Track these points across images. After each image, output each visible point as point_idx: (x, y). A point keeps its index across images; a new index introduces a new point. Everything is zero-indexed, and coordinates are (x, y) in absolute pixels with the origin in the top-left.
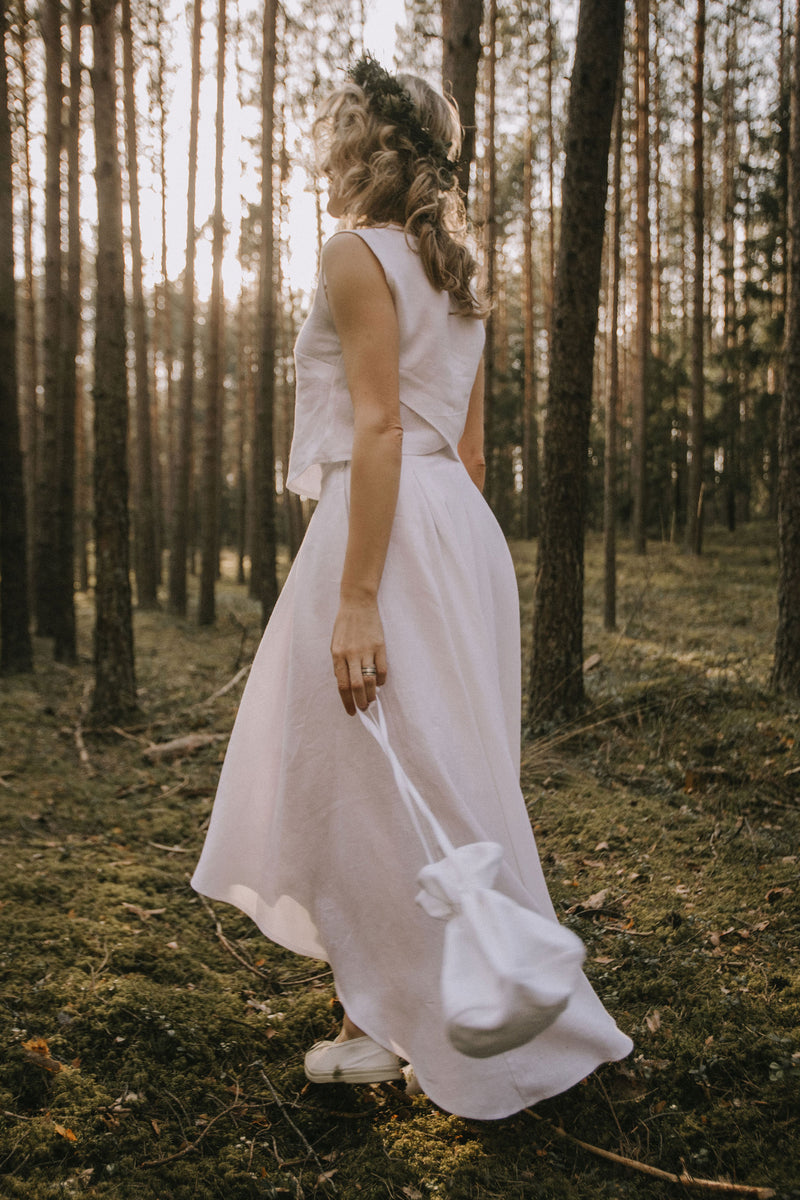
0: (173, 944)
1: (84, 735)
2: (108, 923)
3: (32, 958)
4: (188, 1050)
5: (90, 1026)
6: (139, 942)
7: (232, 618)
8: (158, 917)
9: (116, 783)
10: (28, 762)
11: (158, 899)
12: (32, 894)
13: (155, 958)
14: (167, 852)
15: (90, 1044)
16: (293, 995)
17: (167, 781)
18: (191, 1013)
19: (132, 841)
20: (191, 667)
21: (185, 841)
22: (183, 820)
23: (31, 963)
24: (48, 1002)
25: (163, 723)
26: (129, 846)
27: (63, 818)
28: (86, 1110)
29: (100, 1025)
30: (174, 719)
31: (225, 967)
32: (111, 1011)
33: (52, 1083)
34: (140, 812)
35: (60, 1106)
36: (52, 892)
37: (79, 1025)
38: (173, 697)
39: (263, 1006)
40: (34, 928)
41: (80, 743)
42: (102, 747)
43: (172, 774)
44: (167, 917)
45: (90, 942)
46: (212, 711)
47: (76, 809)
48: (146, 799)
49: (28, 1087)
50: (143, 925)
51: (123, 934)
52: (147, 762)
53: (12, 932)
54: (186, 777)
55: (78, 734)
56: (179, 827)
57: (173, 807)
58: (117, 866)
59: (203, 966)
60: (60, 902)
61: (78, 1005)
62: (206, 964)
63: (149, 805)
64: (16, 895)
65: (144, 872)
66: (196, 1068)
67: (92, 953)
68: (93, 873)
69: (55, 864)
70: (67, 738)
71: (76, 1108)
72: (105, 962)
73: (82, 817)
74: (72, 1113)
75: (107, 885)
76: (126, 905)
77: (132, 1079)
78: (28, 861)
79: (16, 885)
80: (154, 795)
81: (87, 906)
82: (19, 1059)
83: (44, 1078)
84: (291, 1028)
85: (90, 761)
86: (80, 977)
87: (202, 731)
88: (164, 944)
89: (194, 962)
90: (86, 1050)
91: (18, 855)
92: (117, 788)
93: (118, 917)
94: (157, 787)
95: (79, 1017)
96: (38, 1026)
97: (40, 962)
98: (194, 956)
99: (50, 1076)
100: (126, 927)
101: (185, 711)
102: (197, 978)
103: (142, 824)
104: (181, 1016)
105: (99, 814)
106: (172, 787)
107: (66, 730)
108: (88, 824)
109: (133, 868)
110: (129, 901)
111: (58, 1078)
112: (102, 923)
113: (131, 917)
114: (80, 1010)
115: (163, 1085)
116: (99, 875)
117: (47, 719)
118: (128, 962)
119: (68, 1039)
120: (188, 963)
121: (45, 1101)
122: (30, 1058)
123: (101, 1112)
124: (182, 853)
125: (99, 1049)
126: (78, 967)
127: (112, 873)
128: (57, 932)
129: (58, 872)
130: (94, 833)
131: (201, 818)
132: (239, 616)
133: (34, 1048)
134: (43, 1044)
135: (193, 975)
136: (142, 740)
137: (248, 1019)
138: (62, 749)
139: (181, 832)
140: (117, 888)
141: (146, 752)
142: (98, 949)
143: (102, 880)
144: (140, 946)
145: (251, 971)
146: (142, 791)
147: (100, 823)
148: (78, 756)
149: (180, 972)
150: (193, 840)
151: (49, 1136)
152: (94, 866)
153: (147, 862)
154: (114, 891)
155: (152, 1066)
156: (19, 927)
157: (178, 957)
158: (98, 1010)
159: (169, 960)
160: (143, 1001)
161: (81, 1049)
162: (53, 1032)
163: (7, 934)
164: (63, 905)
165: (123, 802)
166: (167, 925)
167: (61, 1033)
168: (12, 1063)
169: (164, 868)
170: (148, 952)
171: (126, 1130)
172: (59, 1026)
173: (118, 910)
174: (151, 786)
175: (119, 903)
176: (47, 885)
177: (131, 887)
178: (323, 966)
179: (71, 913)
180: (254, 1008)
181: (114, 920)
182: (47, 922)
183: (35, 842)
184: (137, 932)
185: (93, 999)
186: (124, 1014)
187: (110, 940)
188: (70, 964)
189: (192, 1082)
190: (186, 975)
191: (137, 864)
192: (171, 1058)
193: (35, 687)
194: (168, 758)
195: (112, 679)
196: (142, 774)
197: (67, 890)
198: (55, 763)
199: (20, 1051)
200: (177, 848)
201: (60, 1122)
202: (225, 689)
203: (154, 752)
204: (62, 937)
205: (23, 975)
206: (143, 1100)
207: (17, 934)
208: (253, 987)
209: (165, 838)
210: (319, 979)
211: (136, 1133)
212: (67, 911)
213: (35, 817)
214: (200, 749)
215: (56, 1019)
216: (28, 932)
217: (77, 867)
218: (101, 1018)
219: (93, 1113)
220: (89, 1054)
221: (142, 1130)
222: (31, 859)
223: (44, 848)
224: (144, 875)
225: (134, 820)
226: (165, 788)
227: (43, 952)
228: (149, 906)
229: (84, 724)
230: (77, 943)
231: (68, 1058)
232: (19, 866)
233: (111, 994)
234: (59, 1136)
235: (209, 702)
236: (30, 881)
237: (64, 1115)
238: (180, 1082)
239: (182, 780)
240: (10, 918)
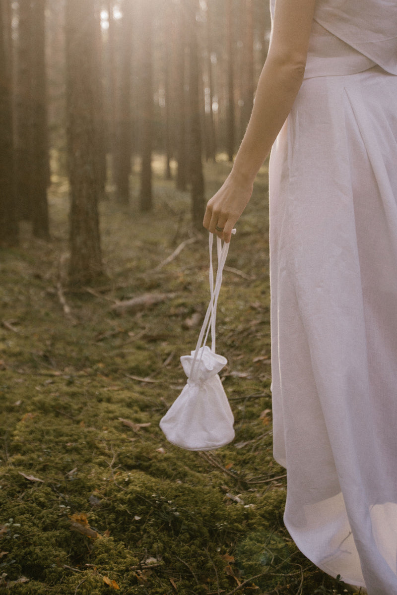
0: (161, 450)
1: (65, 294)
2: (110, 432)
3: (61, 455)
4: (190, 529)
5: (114, 508)
6: (137, 447)
7: (166, 206)
8: (145, 429)
9: (94, 330)
10: (27, 313)
11: (143, 415)
12: (51, 409)
13: (150, 459)
14: (140, 382)
15: (116, 520)
16: (258, 491)
17: (132, 329)
18: (187, 500)
19: (114, 372)
20: (138, 243)
21: (153, 374)
22: (151, 358)
23: (62, 459)
24: (81, 488)
25: (124, 285)
26: (111, 377)
27: (60, 355)
28: (123, 567)
29: (122, 507)
30: (132, 282)
31: (200, 469)
32: (129, 496)
33: (93, 547)
34: (117, 351)
35: (101, 563)
36: (65, 408)
37: (105, 506)
38: (129, 265)
39: (237, 498)
40: (59, 434)
41: (62, 300)
42: (79, 303)
43: (136, 324)
44: (152, 429)
45: (100, 445)
46: (161, 276)
47: (69, 348)
48: (117, 342)
49: (75, 549)
50: (135, 435)
51: (123, 441)
52: (116, 314)
53: (43, 436)
54: (147, 326)
55: (60, 293)
56: (148, 363)
57: (139, 348)
58: (109, 390)
59: (186, 468)
60: (72, 415)
61: (103, 491)
62: (187, 466)
63: (120, 347)
64: (39, 409)
65: (129, 395)
66: (197, 542)
67: (103, 454)
68: (92, 395)
69: (65, 388)
70: (52, 296)
71: (114, 565)
72: (113, 461)
73: (74, 354)
74: (112, 569)
75: (104, 405)
76: (121, 420)
77: (151, 547)
78: (43, 385)
79: (39, 402)
80: (124, 340)
81: (92, 419)
82: (67, 527)
83: (86, 543)
84: (263, 516)
85: (72, 314)
86: (100, 471)
87: (155, 291)
88: (153, 450)
89: (179, 463)
90: (113, 525)
91: (35, 381)
92: (95, 333)
93: (115, 427)
94: (126, 333)
95: (105, 500)
96: (77, 505)
97: (68, 458)
98: (178, 459)
99: (91, 542)
100: (124, 436)
101: (139, 275)
102: (183, 476)
103: (118, 360)
104: (181, 502)
105: (86, 352)
106: (137, 334)
107: (51, 290)
108: (79, 360)
109: (121, 392)
110: (123, 416)
111: (97, 543)
112: (106, 432)
113: (126, 428)
114: (105, 495)
115: (174, 553)
116: (97, 397)
117: (37, 282)
118: (131, 462)
119: (98, 516)
120: (175, 464)
121: (89, 559)
122: (74, 527)
123: (133, 570)
124: (152, 383)
125: (123, 524)
126: (96, 463)
127: (106, 396)
128: (76, 437)
129: (67, 394)
130: (84, 366)
131: (164, 357)
132: (171, 203)
133: (77, 520)
134: (84, 518)
135: (179, 473)
136: (108, 298)
137: (229, 507)
138: (50, 304)
139: (150, 367)
140: (112, 407)
141: (114, 306)
142: (107, 451)
143: (100, 401)
144: (139, 450)
145: (223, 471)
146: (114, 336)
147: (87, 359)
148: (62, 309)
149: (170, 470)
150: (159, 373)
151: (99, 584)
152: (93, 390)
153: (128, 388)
154: (110, 409)
155: (166, 539)
156: (48, 433)
157: (166, 459)
158: (119, 495)
159: (160, 461)
160: (151, 489)
161: (109, 524)
162: (87, 510)
163: (40, 437)
164: (74, 418)
165: (101, 344)
166: (152, 436)
167: (94, 511)
168: (63, 530)
169: (142, 393)
170: (144, 454)
171: (152, 585)
172: (91, 506)
173: (116, 423)
174: (120, 333)
175: (116, 418)
176: (62, 403)
177: (122, 406)
178: (279, 470)
179: (82, 424)
180: (231, 500)
181: (114, 431)
182: (66, 429)
183: (43, 372)
184: (133, 439)
185: (113, 487)
186: (139, 499)
187: (114, 445)
188: (88, 461)
189: (195, 552)
190: (174, 473)
191: (122, 389)
192: (177, 533)
193: (23, 258)
194: (132, 311)
195: (84, 251)
196: (114, 323)
197: (76, 407)
198: (47, 314)
199: (68, 522)
200: (147, 379)
201: (105, 575)
202: (170, 259)
203: (120, 307)
204: (80, 441)
205: (56, 468)
206: (162, 563)
207: (47, 437)
208: (226, 484)
209: (137, 371)
210: (276, 480)
211: (160, 587)
212: (78, 422)
213: (41, 353)
214: (156, 304)
215: (88, 501)
216: (55, 437)
217: (80, 390)
218: (122, 501)
219: (127, 570)
220: (116, 528)
221: (165, 586)
222: (45, 384)
223: (52, 376)
224: (130, 398)
225: (112, 358)
226: (131, 334)
227: (68, 451)
228: (138, 421)
229: (64, 285)
230: (91, 446)
231: (101, 529)
232: (38, 388)
233: (127, 483)
234: (107, 585)
235: (158, 268)
236: (49, 400)
237: (106, 570)
238: (187, 551)
239: (144, 328)
240: (40, 425)
